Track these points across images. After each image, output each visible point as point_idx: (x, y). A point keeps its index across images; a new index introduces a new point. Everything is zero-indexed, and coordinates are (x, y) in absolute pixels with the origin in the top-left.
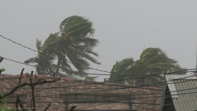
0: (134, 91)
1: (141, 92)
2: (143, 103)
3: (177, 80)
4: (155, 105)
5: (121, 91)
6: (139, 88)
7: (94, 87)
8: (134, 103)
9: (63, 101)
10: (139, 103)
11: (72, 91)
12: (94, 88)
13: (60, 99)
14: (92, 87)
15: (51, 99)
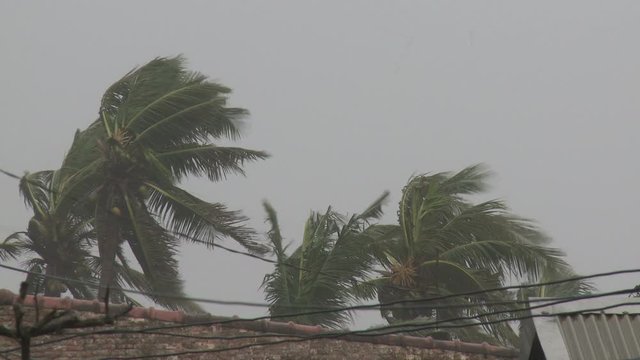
0: (411, 357)
6: (429, 349)
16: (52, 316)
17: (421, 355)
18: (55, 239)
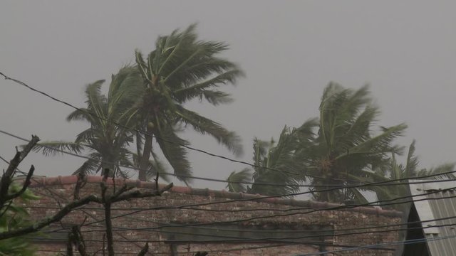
0: (332, 216)
1: (348, 219)
2: (353, 244)
3: (444, 191)
4: (380, 251)
5: (301, 217)
6: (343, 211)
7: (238, 206)
8: (331, 244)
9: (166, 240)
10: (342, 244)
11: (187, 216)
12: (238, 209)
13: (158, 236)
14: (234, 206)
15: (138, 234)
16: (124, 189)
17: (338, 215)
18: (108, 142)
